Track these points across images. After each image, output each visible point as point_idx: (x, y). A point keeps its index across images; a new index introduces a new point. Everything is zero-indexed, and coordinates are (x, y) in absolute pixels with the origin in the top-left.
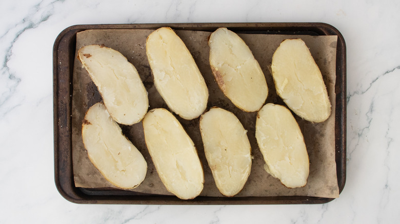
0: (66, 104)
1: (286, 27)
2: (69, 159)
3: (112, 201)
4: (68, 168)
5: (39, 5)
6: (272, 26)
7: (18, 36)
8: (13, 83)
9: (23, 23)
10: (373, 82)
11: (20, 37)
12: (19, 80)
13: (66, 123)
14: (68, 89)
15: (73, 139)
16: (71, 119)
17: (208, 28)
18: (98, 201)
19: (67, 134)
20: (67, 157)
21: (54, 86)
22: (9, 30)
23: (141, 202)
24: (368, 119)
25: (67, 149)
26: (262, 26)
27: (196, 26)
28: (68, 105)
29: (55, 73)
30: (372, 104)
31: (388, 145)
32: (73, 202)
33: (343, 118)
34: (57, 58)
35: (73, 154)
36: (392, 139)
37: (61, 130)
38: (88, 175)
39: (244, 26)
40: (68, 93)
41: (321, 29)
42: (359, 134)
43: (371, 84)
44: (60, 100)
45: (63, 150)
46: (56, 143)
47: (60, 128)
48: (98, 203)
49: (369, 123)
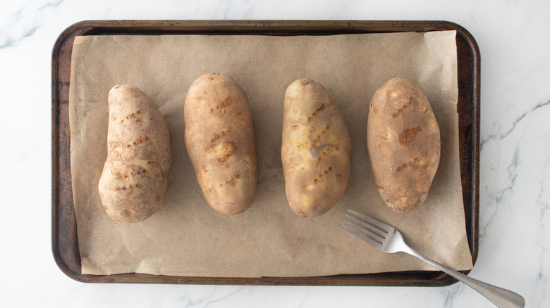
0: (69, 137)
6: (372, 25)
10: (518, 121)
13: (69, 164)
20: (70, 214)
25: (70, 202)
26: (357, 25)
30: (517, 154)
31: (542, 214)
32: (79, 280)
34: (58, 70)
36: (547, 205)
37: (62, 174)
39: (331, 24)
42: (497, 198)
43: (514, 124)
44: (61, 130)
45: (65, 204)
46: (55, 193)
47: (61, 170)
48: (115, 282)
49: (513, 182)
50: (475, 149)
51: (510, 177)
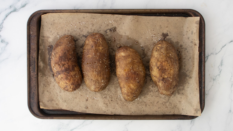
0: (35, 58)
3: (63, 117)
4: (36, 97)
6: (160, 11)
7: (7, 16)
8: (3, 45)
9: (10, 8)
10: (223, 47)
12: (7, 43)
13: (35, 70)
14: (36, 49)
15: (39, 80)
16: (38, 67)
17: (121, 12)
18: (54, 117)
19: (35, 76)
20: (35, 91)
21: (27, 47)
22: (1, 12)
23: (80, 118)
25: (35, 86)
26: (154, 11)
27: (114, 11)
29: (28, 39)
30: (222, 61)
31: (232, 86)
32: (39, 118)
33: (203, 67)
34: (29, 30)
35: (39, 89)
37: (32, 74)
38: (48, 101)
39: (143, 11)
40: (36, 52)
41: (190, 13)
42: (213, 79)
43: (221, 48)
44: (31, 56)
45: (33, 86)
46: (29, 82)
47: (31, 73)
48: (54, 119)
49: (220, 72)
50: (203, 63)
51: (219, 70)
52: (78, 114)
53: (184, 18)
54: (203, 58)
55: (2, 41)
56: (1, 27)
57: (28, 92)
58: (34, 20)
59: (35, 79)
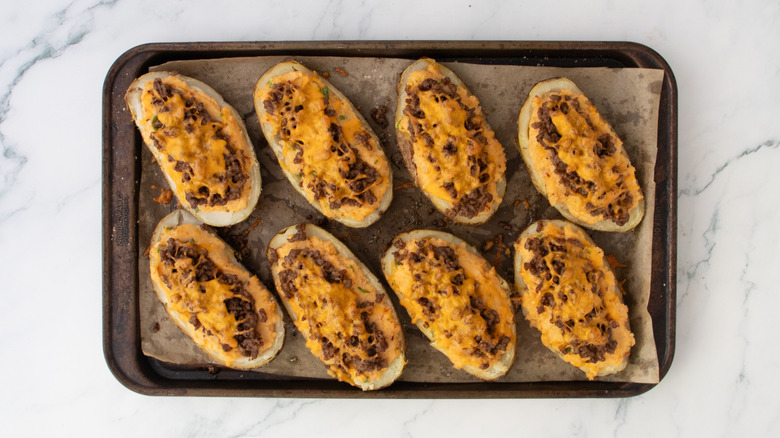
0: (126, 199)
1: (560, 50)
2: (131, 307)
3: (217, 391)
4: (131, 323)
5: (64, 12)
6: (532, 47)
7: (22, 73)
8: (10, 165)
9: (33, 47)
10: (718, 171)
11: (27, 75)
12: (24, 160)
13: (128, 237)
14: (131, 169)
15: (140, 268)
16: (137, 227)
17: (406, 50)
18: (189, 391)
19: (128, 257)
20: (128, 303)
21: (104, 163)
22: (5, 60)
23: (274, 392)
24: (707, 244)
25: (128, 287)
26: (512, 47)
27: (384, 47)
28: (131, 200)
29: (107, 136)
30: (715, 215)
31: (747, 296)
32: (140, 392)
33: (670, 230)
34: (111, 109)
35: (142, 297)
36: (753, 284)
37: (117, 249)
38: (169, 338)
39: (477, 46)
40: (132, 177)
41: (629, 54)
42: (689, 274)
43: (713, 175)
44: (115, 190)
45: (121, 289)
46: (107, 274)
47: (115, 244)
48: (188, 395)
49: (710, 252)
50: (671, 214)
51: (706, 246)
52: (267, 378)
53: (611, 70)
54: (671, 200)
55: (8, 153)
56: (5, 106)
57: (104, 308)
58: (125, 77)
59: (129, 265)
